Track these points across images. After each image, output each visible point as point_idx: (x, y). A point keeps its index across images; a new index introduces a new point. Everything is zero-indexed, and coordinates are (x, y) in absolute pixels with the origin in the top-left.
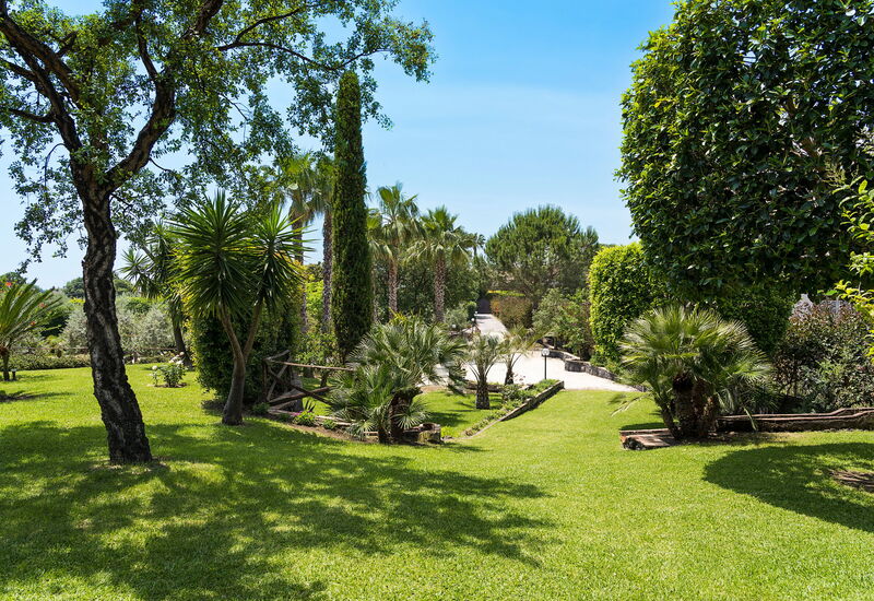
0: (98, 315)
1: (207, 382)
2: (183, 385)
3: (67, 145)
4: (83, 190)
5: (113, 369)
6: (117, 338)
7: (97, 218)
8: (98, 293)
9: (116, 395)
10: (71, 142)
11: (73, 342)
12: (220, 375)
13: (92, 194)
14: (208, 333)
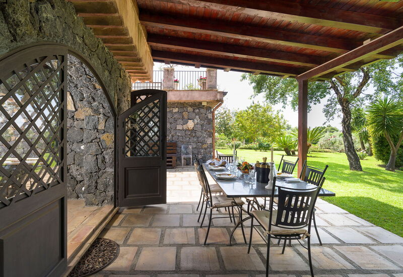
0: (347, 134)
1: (379, 158)
2: (366, 160)
3: (336, 93)
4: (341, 104)
5: (351, 147)
6: (352, 140)
7: (346, 110)
8: (346, 129)
9: (352, 153)
10: (337, 92)
11: (321, 146)
12: (384, 156)
13: (344, 105)
14: (379, 141)
